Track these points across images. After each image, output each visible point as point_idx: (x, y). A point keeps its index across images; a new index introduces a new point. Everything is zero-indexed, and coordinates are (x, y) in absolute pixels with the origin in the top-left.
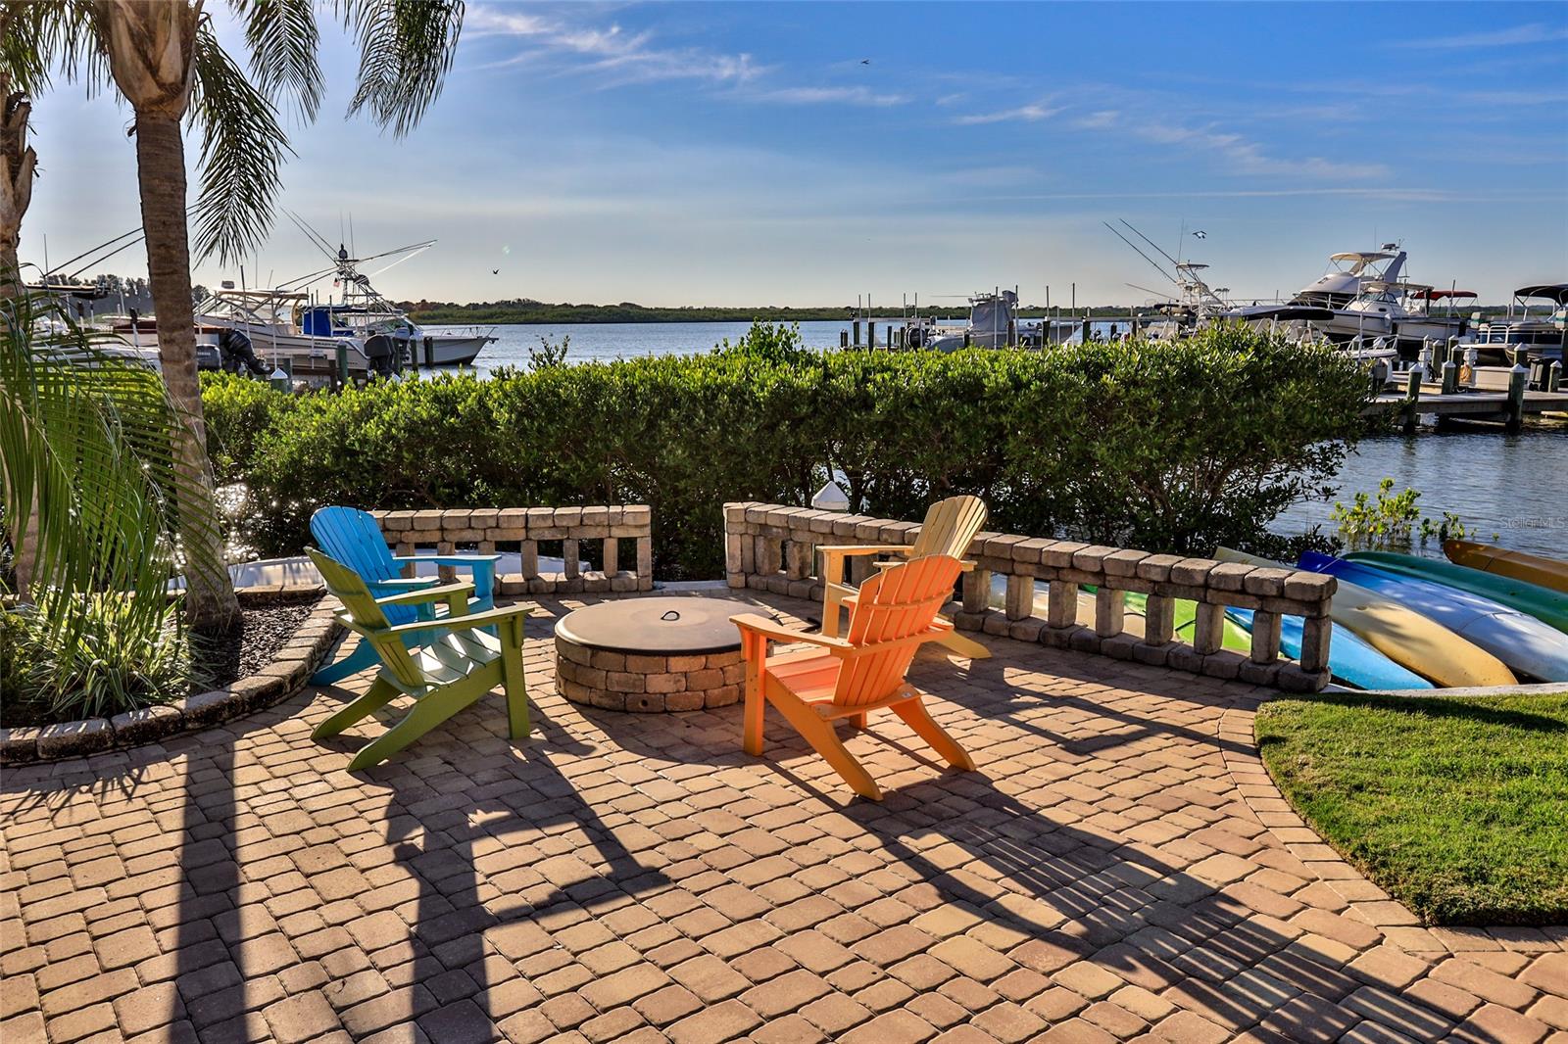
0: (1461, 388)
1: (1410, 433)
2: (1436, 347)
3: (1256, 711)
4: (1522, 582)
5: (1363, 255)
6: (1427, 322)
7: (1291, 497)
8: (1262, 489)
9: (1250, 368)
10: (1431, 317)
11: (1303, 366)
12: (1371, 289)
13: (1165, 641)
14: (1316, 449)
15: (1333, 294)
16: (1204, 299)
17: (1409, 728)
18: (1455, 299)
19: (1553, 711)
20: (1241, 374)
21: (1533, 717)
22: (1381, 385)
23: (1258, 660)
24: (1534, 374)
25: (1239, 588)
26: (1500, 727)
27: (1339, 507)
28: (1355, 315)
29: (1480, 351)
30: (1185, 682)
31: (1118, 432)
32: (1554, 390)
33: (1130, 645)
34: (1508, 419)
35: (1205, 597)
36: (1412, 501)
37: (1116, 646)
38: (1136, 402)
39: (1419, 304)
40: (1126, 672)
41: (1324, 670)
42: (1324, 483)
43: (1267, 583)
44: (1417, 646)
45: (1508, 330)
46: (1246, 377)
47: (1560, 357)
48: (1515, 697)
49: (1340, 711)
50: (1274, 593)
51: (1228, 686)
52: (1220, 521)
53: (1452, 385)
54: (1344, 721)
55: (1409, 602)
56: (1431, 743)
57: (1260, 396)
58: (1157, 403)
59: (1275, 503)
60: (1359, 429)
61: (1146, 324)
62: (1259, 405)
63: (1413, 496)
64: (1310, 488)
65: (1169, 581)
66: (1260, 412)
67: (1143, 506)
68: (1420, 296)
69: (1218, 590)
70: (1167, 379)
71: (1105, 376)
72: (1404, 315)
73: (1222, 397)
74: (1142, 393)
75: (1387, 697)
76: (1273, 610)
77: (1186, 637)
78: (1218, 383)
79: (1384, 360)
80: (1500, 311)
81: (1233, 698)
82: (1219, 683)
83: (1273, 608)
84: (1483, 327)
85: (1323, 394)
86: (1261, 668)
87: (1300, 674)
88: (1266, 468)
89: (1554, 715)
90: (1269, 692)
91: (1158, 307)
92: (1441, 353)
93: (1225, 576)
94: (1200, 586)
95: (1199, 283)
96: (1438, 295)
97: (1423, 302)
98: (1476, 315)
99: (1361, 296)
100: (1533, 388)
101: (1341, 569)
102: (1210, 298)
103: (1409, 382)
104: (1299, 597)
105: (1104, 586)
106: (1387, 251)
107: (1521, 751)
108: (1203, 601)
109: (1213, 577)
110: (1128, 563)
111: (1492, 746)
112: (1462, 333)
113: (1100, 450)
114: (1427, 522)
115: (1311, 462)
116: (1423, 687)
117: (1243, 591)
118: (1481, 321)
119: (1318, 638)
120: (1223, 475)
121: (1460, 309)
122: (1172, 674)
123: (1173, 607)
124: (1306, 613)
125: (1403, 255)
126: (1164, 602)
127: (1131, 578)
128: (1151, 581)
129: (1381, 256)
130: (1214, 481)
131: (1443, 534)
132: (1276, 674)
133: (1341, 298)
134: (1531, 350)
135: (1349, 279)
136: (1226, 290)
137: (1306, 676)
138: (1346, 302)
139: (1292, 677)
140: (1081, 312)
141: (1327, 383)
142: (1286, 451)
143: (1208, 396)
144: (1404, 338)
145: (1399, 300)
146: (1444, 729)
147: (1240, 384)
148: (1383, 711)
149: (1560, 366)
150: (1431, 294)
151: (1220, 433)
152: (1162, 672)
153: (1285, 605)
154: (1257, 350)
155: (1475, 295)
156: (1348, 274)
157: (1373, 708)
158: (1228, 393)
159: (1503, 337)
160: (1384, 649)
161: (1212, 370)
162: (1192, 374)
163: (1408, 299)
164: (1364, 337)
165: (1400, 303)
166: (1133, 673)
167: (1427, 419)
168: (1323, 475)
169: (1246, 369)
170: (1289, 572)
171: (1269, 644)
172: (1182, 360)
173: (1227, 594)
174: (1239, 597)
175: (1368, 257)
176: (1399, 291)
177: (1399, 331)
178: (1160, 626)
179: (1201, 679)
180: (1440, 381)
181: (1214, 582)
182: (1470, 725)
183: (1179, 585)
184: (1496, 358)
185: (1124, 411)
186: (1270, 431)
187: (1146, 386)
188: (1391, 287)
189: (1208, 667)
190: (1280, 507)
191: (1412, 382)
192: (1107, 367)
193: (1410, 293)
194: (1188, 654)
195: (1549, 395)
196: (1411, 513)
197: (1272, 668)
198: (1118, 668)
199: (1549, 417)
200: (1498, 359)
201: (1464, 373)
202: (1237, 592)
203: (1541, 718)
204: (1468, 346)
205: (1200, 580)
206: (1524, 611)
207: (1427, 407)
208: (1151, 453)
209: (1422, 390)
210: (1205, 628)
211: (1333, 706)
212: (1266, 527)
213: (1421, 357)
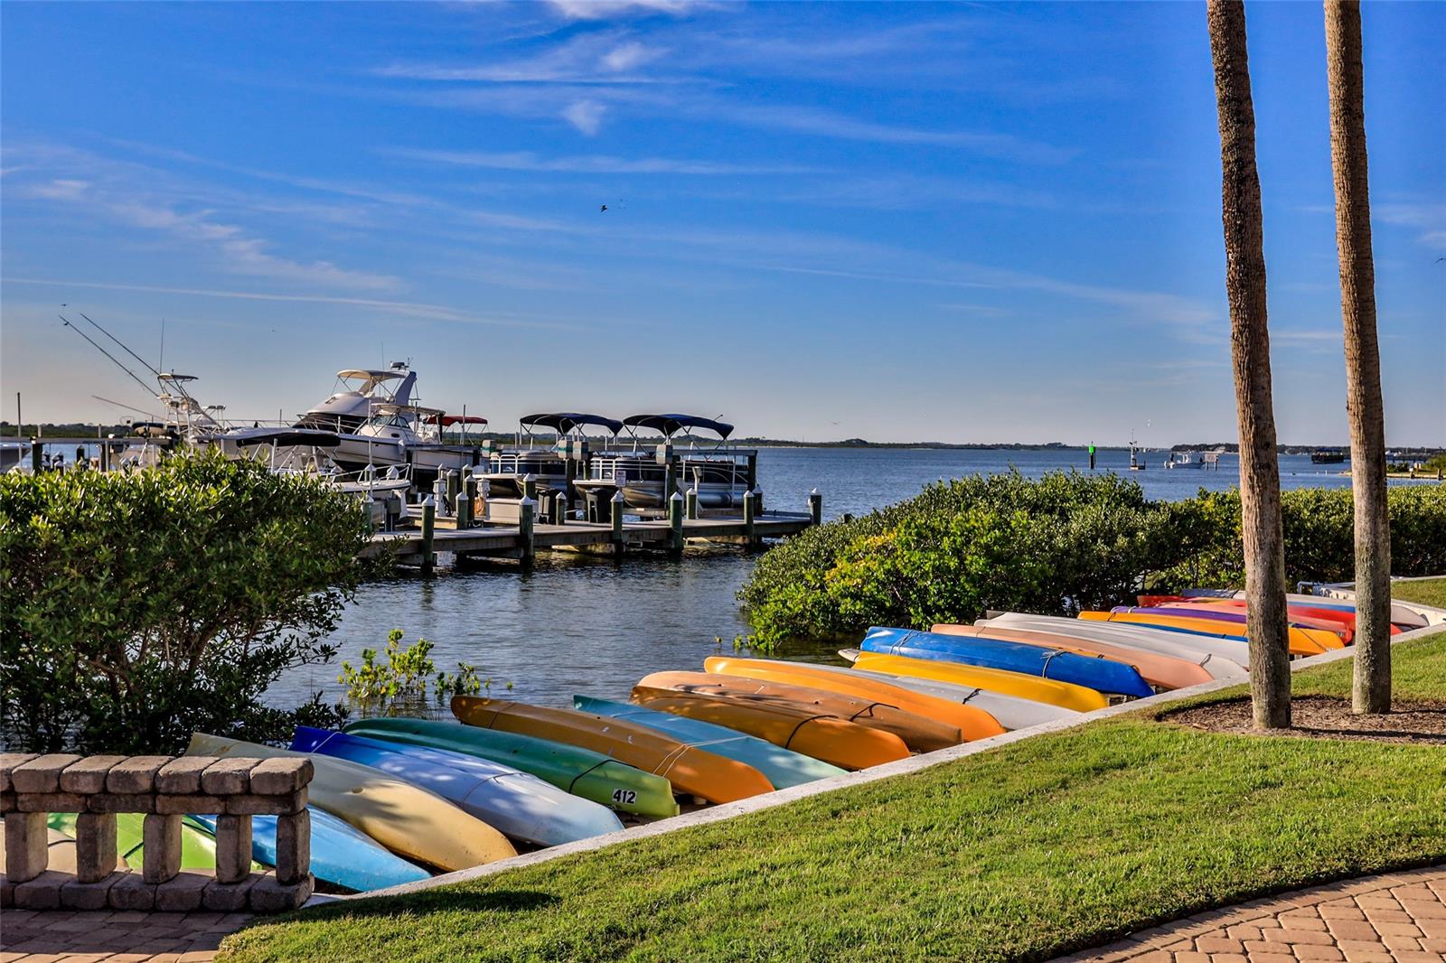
0: (477, 522)
1: (427, 575)
2: (450, 477)
3: (217, 949)
4: (524, 737)
5: (372, 374)
6: (441, 450)
7: (285, 660)
8: (251, 654)
9: (223, 505)
10: (447, 444)
11: (287, 502)
12: (382, 412)
13: (104, 873)
14: (310, 600)
15: (343, 417)
16: (194, 418)
17: (393, 935)
18: (467, 426)
19: (541, 883)
20: (214, 513)
21: (518, 895)
22: (395, 521)
23: (224, 880)
24: (542, 506)
25: (196, 788)
26: (487, 913)
27: (346, 667)
28: (365, 441)
29: (493, 482)
30: (134, 926)
31: (57, 592)
32: (562, 523)
33: (55, 886)
34: (522, 555)
35: (154, 806)
36: (424, 654)
37: (36, 893)
38: (80, 552)
39: (432, 430)
40: (48, 928)
41: (305, 878)
42: (322, 641)
43: (229, 779)
44: (417, 827)
45: (516, 460)
46: (219, 516)
47: (566, 488)
48: (506, 873)
49: (318, 929)
50: (239, 790)
51: (189, 920)
52: (198, 698)
53: (467, 520)
54: (320, 941)
55: (410, 775)
56: (415, 950)
57: (239, 539)
58: (105, 552)
59: (266, 670)
60: (356, 574)
61: (119, 448)
62: (238, 550)
63: (426, 648)
64: (307, 647)
65: (105, 791)
66: (240, 560)
67: (100, 687)
68: (432, 421)
69: (169, 794)
70: (120, 521)
71: (34, 518)
72: (416, 441)
73: (192, 541)
74: (85, 540)
75: (376, 899)
76: (239, 811)
77: (133, 865)
78: (185, 524)
79: (397, 492)
80: (508, 439)
81: (192, 936)
82: (175, 919)
83: (241, 807)
84: (494, 456)
85: (314, 536)
86: (230, 889)
87: (276, 889)
88: (254, 626)
89: (539, 888)
90: (240, 919)
91: (137, 425)
92: (456, 484)
93: (178, 776)
94: (145, 793)
95: (188, 399)
96: (450, 421)
97: (436, 427)
98: (486, 443)
99: (373, 419)
100: (542, 521)
101: (338, 745)
102: (201, 417)
103: (422, 516)
104: (267, 791)
105: (16, 810)
106: (396, 370)
107: (505, 938)
108: (152, 812)
109: (162, 779)
110: (46, 774)
111: (479, 938)
112: (476, 463)
113: (31, 617)
114: (442, 676)
115: (307, 617)
116: (419, 878)
117: (201, 793)
118: (492, 449)
119: (294, 839)
120: (203, 640)
121: (472, 435)
122: (117, 918)
123: (114, 826)
124: (279, 810)
125: (413, 375)
126: (100, 822)
127: (52, 793)
128: (80, 795)
129: (390, 375)
130: (191, 646)
131: (459, 686)
132: (248, 894)
133: (353, 421)
134: (539, 481)
135: (360, 399)
136: (221, 408)
137: (283, 889)
138: (357, 426)
139: (267, 894)
140: (29, 431)
141: (317, 522)
142: (273, 607)
143: (175, 541)
144: (419, 467)
145: (412, 425)
146: (429, 929)
147: (213, 525)
148: (366, 919)
149: (565, 498)
150: (443, 420)
151: (194, 587)
152: (99, 919)
153: (252, 803)
154: (234, 484)
155: (485, 422)
156: (357, 394)
157: (355, 917)
158: (199, 536)
159: (513, 466)
160: (381, 837)
161: (178, 507)
162: (151, 513)
163: (421, 424)
164: (376, 465)
165: (412, 428)
166: (61, 926)
167: (444, 559)
168: (321, 631)
169: (217, 508)
170: (257, 760)
171: (238, 856)
172: (140, 496)
173: (181, 799)
174: (196, 801)
175: (377, 376)
176: (411, 414)
177: (414, 460)
178: (97, 854)
179: (155, 919)
180: (455, 514)
181: (163, 785)
182: (456, 916)
183: (119, 795)
184: (505, 489)
185: (64, 564)
186: (253, 582)
187: (92, 530)
188: (403, 410)
189: (163, 898)
190: (272, 676)
191: (425, 516)
192: (38, 506)
193: (423, 417)
194: (134, 885)
195: (557, 529)
196: (424, 668)
197: (244, 887)
198: (37, 923)
199: (560, 551)
200: (510, 490)
201: (478, 506)
202: (193, 794)
203: (528, 894)
204: (481, 476)
205: (145, 784)
206: (525, 769)
207: (445, 544)
208: (103, 618)
209: (437, 525)
210: (157, 848)
211: (310, 924)
212: (258, 700)
213: (436, 489)
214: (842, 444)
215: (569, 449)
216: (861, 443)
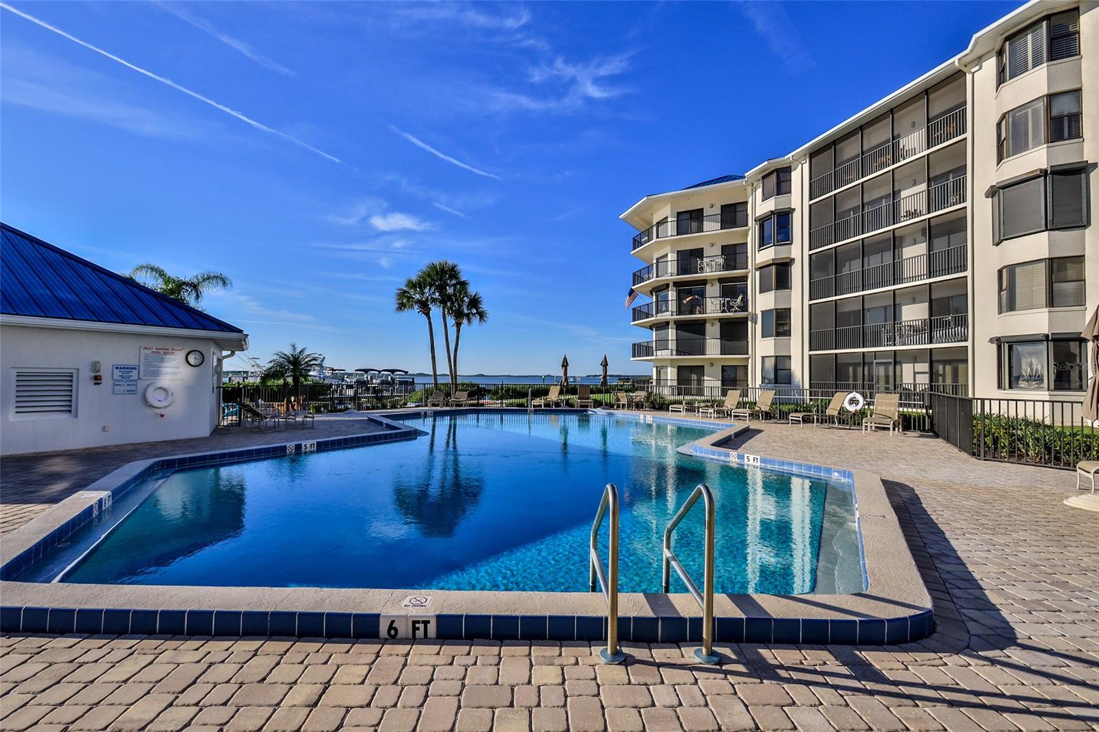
214: (475, 376)
215: (367, 378)
216: (482, 375)
